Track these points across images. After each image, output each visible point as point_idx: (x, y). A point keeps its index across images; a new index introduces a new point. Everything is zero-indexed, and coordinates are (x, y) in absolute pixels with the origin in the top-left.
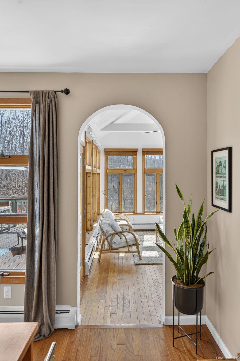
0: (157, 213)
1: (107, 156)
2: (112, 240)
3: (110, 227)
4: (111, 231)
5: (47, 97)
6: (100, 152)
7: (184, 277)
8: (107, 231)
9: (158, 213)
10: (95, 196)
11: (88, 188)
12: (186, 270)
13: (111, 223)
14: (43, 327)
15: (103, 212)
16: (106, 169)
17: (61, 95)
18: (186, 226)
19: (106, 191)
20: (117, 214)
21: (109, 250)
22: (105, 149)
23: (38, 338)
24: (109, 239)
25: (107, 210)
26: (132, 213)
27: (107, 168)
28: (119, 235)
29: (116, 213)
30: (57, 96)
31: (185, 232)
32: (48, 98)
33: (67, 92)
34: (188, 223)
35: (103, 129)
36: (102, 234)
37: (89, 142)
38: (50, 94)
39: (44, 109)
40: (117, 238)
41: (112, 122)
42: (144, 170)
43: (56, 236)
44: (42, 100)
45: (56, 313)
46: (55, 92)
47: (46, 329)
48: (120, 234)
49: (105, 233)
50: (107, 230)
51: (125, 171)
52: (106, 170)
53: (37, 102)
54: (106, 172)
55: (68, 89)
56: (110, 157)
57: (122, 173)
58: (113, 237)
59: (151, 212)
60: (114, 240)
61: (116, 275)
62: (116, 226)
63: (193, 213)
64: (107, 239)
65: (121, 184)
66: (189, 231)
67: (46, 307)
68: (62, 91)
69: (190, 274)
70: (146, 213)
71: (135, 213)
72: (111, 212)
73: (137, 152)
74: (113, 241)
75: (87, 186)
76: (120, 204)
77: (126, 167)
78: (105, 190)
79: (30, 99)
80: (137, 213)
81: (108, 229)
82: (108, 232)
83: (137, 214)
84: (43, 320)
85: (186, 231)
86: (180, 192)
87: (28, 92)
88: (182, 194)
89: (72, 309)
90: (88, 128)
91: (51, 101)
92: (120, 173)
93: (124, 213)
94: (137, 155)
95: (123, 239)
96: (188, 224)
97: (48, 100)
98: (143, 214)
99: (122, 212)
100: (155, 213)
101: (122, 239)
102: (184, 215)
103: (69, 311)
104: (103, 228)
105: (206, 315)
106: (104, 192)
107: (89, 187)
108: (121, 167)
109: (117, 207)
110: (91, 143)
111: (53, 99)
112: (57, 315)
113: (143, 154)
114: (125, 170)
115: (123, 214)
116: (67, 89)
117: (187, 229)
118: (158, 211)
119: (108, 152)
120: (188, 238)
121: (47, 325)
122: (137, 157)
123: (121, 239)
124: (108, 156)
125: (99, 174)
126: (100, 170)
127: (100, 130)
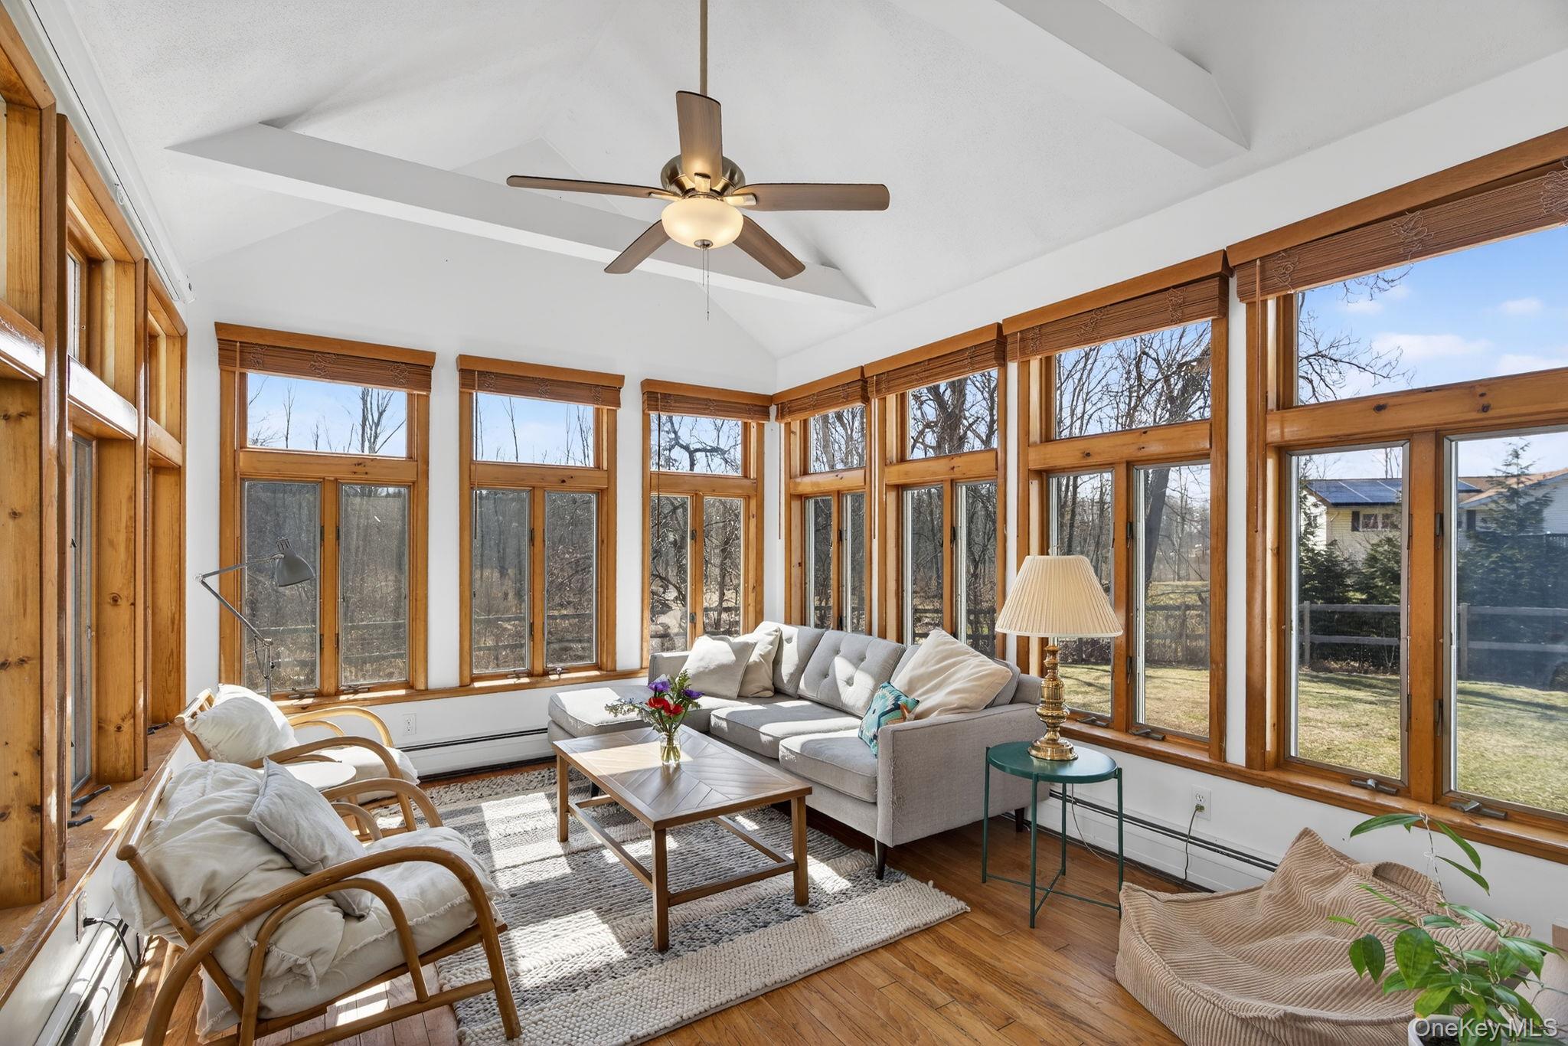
0: (534, 679)
1: (238, 370)
3: (251, 837)
4: (255, 876)
6: (183, 338)
8: (217, 883)
9: (538, 676)
10: (124, 604)
13: (261, 806)
15: (202, 708)
16: (229, 451)
19: (231, 573)
20: (304, 708)
22: (223, 325)
24: (238, 951)
25: (231, 692)
26: (402, 692)
27: (236, 447)
29: (301, 697)
36: (164, 921)
40: (311, 926)
42: (466, 467)
48: (342, 888)
49: (191, 908)
51: (356, 469)
52: (229, 453)
54: (230, 464)
57: (336, 479)
58: (277, 926)
59: (505, 676)
60: (289, 946)
62: (304, 823)
64: (211, 956)
65: (330, 536)
70: (477, 685)
71: (416, 691)
72: (265, 701)
73: (429, 367)
74: (273, 960)
78: (221, 572)
80: (427, 689)
82: (229, 892)
83: (427, 693)
92: (327, 477)
93: (351, 697)
94: (427, 386)
95: (372, 918)
98: (464, 688)
99: (337, 687)
100: (525, 680)
101: (361, 918)
104: (172, 871)
106: (213, 582)
109: (303, 664)
113: (462, 385)
114: (356, 463)
115: (348, 701)
118: (539, 668)
122: (427, 397)
124: (243, 376)
125: (177, 471)
126: (184, 448)
127: (170, 142)
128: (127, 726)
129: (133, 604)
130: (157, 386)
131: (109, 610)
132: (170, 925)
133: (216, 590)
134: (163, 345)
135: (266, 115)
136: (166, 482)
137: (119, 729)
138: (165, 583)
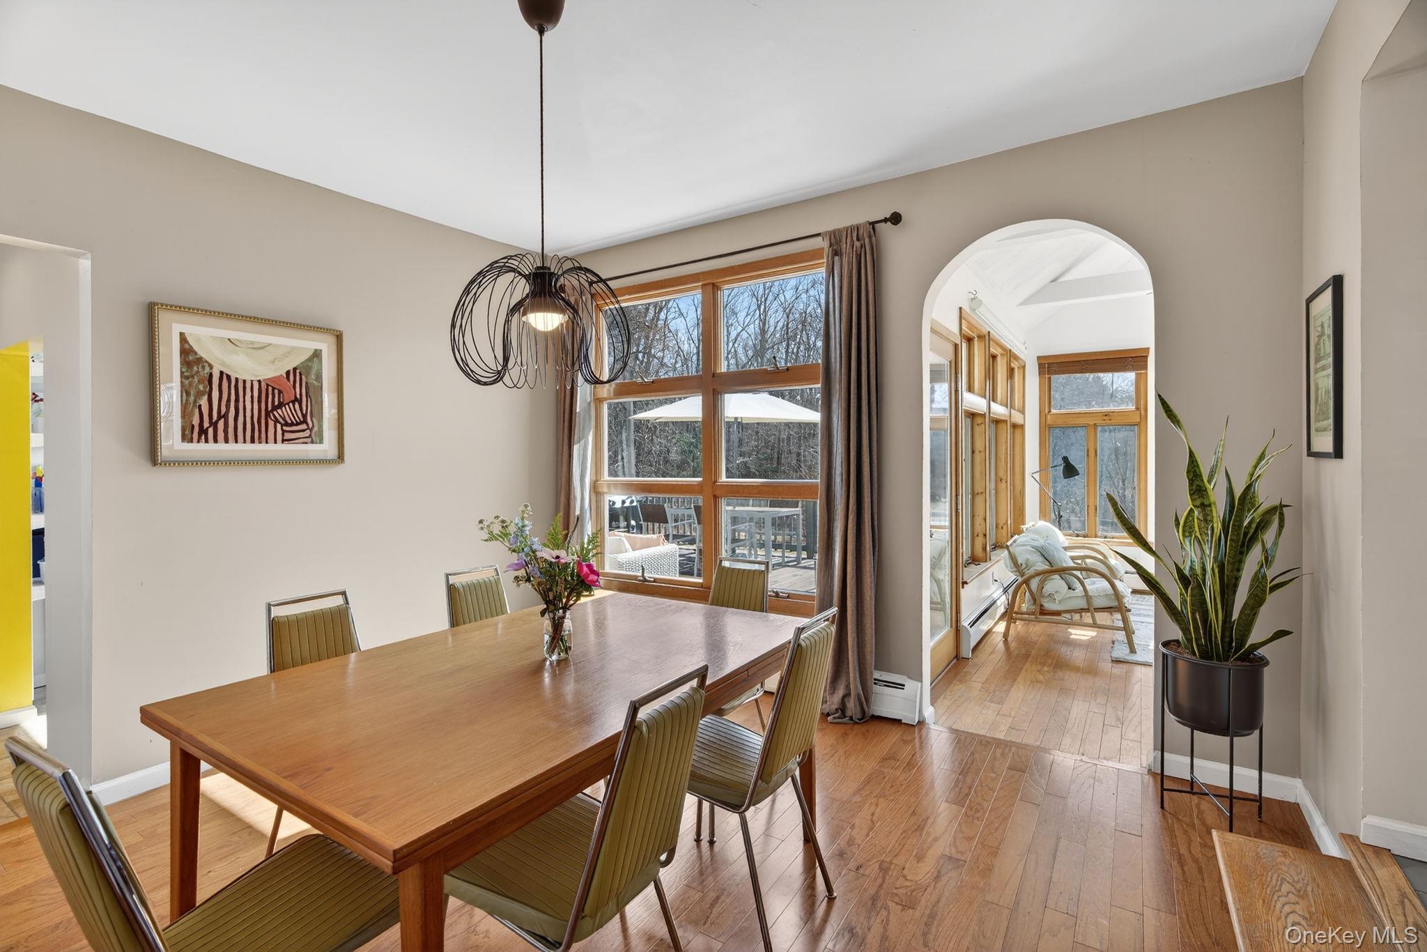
1: (1048, 376)
2: (1043, 588)
3: (1038, 553)
4: (1039, 564)
5: (855, 238)
6: (1024, 367)
7: (1193, 636)
8: (1029, 562)
10: (1003, 481)
11: (977, 452)
12: (1197, 615)
14: (849, 702)
15: (1030, 527)
16: (1043, 415)
17: (886, 229)
18: (1198, 503)
19: (1045, 472)
21: (1033, 614)
22: (1039, 358)
23: (838, 718)
24: (1034, 583)
25: (1042, 523)
27: (1047, 411)
28: (1063, 576)
29: (1077, 536)
30: (876, 232)
31: (1198, 518)
32: (858, 239)
33: (896, 219)
34: (1204, 493)
35: (1025, 302)
36: (1015, 569)
37: (981, 337)
38: (861, 232)
39: (850, 263)
40: (1056, 584)
41: (1051, 278)
43: (876, 523)
44: (846, 247)
45: (875, 684)
46: (873, 224)
47: (855, 706)
48: (1067, 574)
49: (1022, 566)
50: (1028, 559)
51: (1105, 418)
53: (837, 253)
54: (1044, 421)
55: (898, 213)
56: (1059, 379)
57: (1095, 424)
58: (1046, 580)
60: (1050, 588)
61: (1046, 669)
62: (1054, 551)
63: (1226, 470)
64: (1027, 582)
65: (1093, 454)
66: (1208, 515)
67: (854, 663)
68: (885, 220)
69: (1213, 629)
73: (1147, 357)
74: (1044, 590)
75: (975, 449)
76: (1090, 514)
77: (1111, 405)
78: (1040, 471)
79: (824, 248)
81: (1029, 557)
82: (1032, 566)
84: (848, 687)
85: (1201, 518)
86: (1171, 411)
87: (818, 235)
88: (1178, 416)
89: (910, 685)
90: (972, 299)
91: (863, 246)
92: (1090, 423)
93: (1103, 540)
94: (1144, 368)
95: (1077, 590)
96: (1204, 498)
97: (857, 244)
99: (1095, 533)
101: (1074, 590)
102: (1188, 472)
103: (904, 685)
104: (1017, 555)
105: (1300, 778)
106: (1037, 476)
107: (980, 452)
108: (1093, 406)
109: (1080, 521)
110: (985, 338)
111: (867, 241)
112: (878, 689)
114: (1106, 414)
116: (895, 212)
117: (1204, 510)
119: (1052, 366)
120: (1207, 534)
121: (857, 698)
122: (1147, 373)
123: (1070, 588)
124: (1050, 378)
125: (1022, 427)
126: (1024, 417)
127: (1018, 303)
128: (1005, 527)
129: (1007, 482)
130: (1014, 389)
131: (999, 483)
132: (1016, 572)
133: (1038, 480)
134: (1016, 370)
135: (1051, 280)
136: (1018, 432)
137: (1002, 528)
138: (1018, 476)
